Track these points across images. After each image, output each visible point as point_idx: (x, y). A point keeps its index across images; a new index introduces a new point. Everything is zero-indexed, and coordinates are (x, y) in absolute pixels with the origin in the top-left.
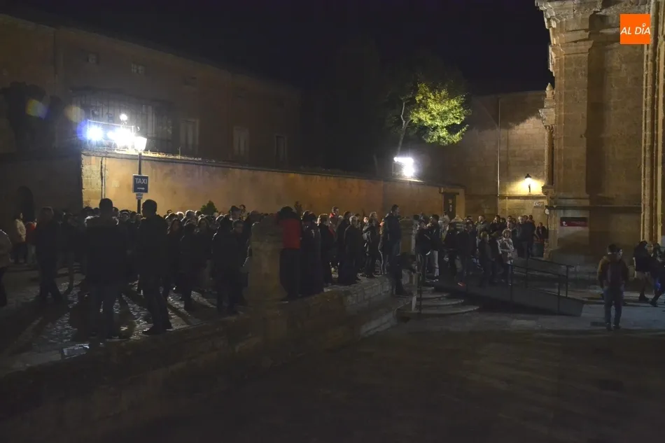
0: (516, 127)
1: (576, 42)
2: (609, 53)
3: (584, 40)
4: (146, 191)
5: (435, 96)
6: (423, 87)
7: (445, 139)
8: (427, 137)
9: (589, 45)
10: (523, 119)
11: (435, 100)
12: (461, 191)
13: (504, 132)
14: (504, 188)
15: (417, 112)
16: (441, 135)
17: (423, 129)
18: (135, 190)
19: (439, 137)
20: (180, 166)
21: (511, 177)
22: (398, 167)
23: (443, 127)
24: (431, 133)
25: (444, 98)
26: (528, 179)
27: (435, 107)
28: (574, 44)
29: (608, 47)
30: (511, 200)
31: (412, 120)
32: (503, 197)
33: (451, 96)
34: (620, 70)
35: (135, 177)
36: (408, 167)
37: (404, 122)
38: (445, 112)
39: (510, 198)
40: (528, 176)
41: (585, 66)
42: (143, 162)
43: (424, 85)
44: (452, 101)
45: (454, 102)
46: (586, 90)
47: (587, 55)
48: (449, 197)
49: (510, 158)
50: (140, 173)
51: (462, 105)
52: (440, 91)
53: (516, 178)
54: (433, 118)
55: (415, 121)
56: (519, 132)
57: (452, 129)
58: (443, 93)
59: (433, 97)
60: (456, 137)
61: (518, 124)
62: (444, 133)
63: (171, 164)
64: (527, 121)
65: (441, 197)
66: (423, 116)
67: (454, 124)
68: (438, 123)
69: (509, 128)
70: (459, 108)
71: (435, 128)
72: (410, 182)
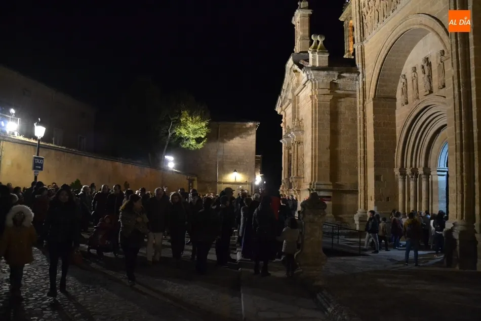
0: (228, 142)
1: (324, 95)
2: (340, 103)
3: (328, 94)
4: (41, 169)
5: (192, 119)
6: (185, 113)
7: (193, 146)
8: (183, 144)
9: (331, 97)
10: (232, 138)
11: (192, 122)
12: (196, 178)
13: (221, 144)
14: (221, 177)
15: (180, 128)
16: (191, 143)
17: (181, 139)
18: (34, 168)
19: (190, 145)
20: (53, 152)
21: (226, 171)
22: (167, 162)
23: (193, 139)
24: (185, 142)
25: (198, 121)
26: (235, 173)
27: (192, 126)
28: (323, 96)
29: (340, 100)
30: (225, 185)
31: (176, 133)
32: (220, 183)
33: (202, 120)
34: (345, 114)
35: (35, 157)
36: (171, 162)
37: (170, 134)
38: (195, 130)
39: (224, 183)
40: (235, 171)
41: (328, 109)
42: (40, 149)
43: (186, 112)
44: (202, 123)
45: (204, 124)
46: (329, 122)
47: (329, 103)
48: (191, 181)
49: (224, 160)
50: (38, 155)
51: (206, 126)
52: (195, 117)
53: (227, 172)
54: (189, 133)
55: (177, 134)
56: (230, 145)
57: (199, 140)
58: (198, 118)
59: (191, 120)
60: (200, 146)
61: (229, 140)
62: (194, 142)
63: (47, 149)
64: (235, 139)
65: (187, 181)
66: (183, 131)
67: (200, 137)
68: (191, 136)
69: (224, 142)
70: (205, 127)
71: (188, 139)
72: (173, 172)
